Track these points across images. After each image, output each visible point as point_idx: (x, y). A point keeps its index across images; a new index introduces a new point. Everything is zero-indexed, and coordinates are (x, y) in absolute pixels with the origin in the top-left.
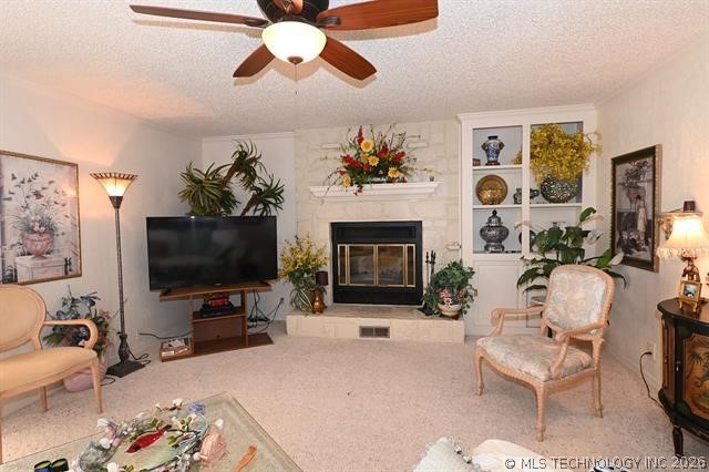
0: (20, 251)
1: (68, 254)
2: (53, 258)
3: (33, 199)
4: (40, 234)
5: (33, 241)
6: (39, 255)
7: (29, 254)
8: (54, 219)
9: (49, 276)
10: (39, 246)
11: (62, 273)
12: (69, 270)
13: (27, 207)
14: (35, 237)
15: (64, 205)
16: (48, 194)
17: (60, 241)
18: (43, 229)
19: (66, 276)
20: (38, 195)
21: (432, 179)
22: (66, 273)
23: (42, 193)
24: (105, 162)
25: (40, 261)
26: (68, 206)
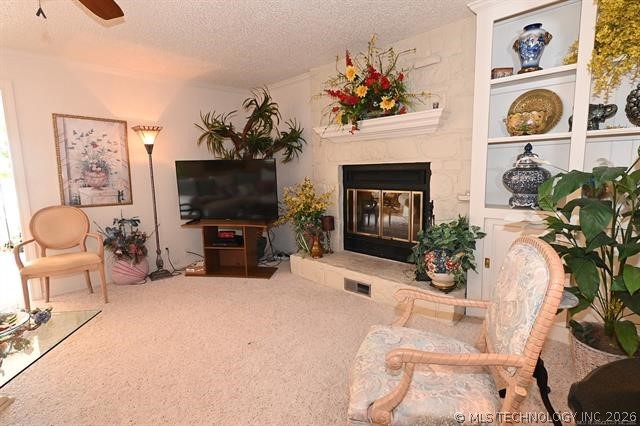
0: (82, 184)
1: (120, 187)
2: (108, 190)
3: (91, 147)
4: (98, 173)
5: (92, 177)
6: (98, 188)
7: (89, 186)
8: (108, 162)
9: (105, 202)
10: (97, 181)
11: (116, 201)
12: (121, 199)
13: (86, 153)
14: (94, 174)
15: (116, 152)
16: (103, 144)
17: (113, 178)
18: (99, 169)
19: (120, 203)
20: (94, 145)
21: (436, 106)
22: (119, 200)
23: (99, 143)
24: (152, 119)
25: (98, 192)
26: (119, 152)
